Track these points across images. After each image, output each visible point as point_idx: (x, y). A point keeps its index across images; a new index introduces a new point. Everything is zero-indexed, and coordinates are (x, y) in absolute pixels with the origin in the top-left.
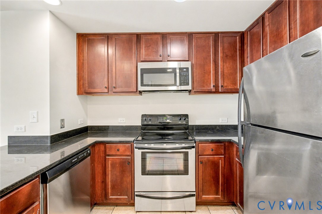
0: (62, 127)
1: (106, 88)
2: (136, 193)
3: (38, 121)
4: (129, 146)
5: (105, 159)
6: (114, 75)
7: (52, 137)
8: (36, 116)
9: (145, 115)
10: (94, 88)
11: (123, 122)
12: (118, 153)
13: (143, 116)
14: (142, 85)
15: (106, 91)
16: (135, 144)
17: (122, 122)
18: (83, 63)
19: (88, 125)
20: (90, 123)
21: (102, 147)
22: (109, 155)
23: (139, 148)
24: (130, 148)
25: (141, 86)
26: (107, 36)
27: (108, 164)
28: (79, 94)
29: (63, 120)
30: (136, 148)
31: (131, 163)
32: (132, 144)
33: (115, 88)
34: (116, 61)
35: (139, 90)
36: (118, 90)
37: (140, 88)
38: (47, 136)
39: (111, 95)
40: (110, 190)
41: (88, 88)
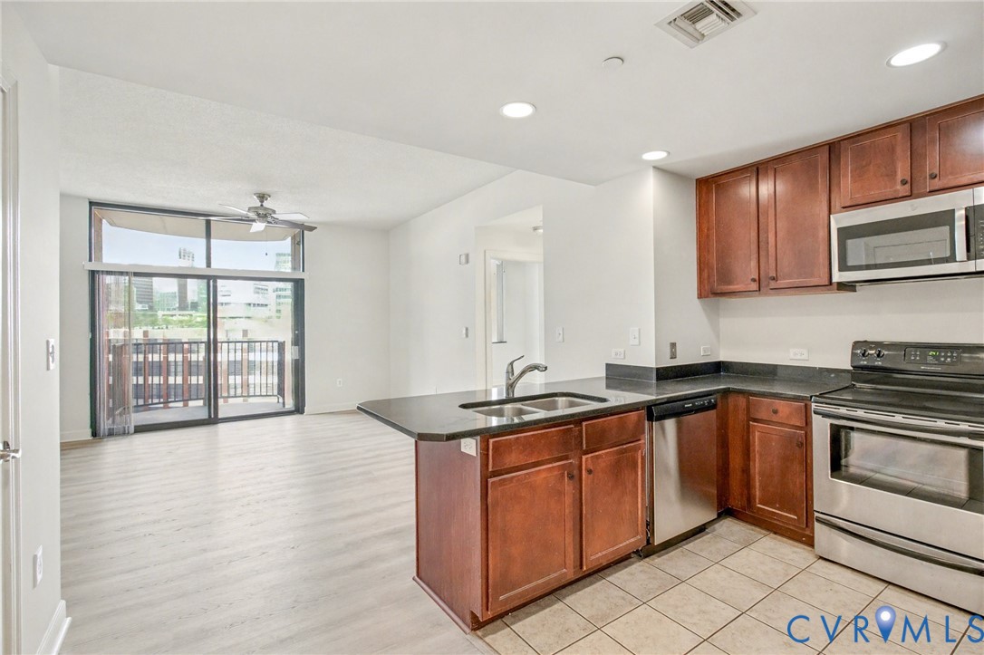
0: (673, 356)
1: (754, 280)
2: (816, 514)
3: (640, 344)
4: (801, 407)
5: (748, 426)
6: (772, 250)
7: (658, 369)
8: (637, 336)
9: (865, 341)
10: (730, 283)
11: (803, 357)
12: (775, 419)
13: (856, 344)
14: (844, 267)
15: (754, 286)
16: (813, 405)
17: (798, 357)
18: (708, 236)
19: (722, 358)
20: (724, 356)
21: (742, 401)
22: (755, 420)
23: (825, 415)
24: (804, 411)
25: (841, 270)
26: (755, 169)
27: (754, 437)
28: (700, 296)
29: (673, 345)
30: (815, 413)
31: (805, 444)
32: (808, 402)
33: (774, 279)
34: (776, 219)
35: (835, 279)
36: (782, 283)
37: (838, 276)
38: (652, 368)
39: (766, 294)
40: (757, 490)
41: (718, 284)
